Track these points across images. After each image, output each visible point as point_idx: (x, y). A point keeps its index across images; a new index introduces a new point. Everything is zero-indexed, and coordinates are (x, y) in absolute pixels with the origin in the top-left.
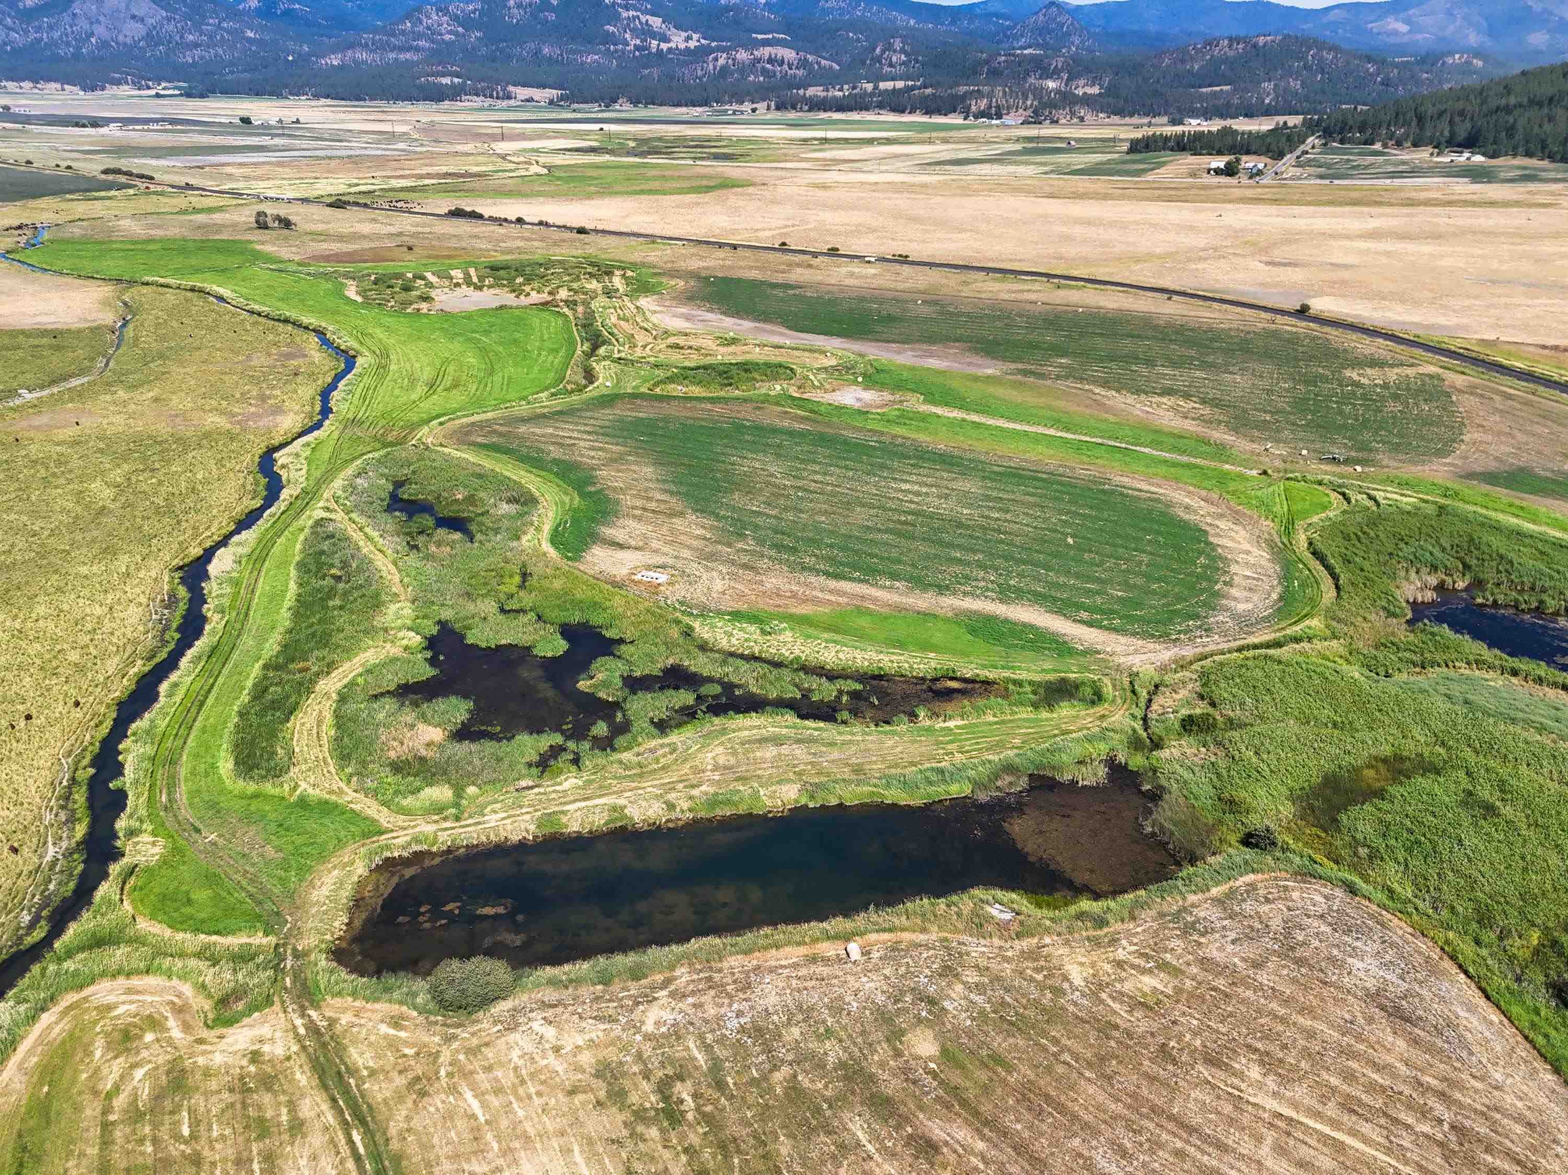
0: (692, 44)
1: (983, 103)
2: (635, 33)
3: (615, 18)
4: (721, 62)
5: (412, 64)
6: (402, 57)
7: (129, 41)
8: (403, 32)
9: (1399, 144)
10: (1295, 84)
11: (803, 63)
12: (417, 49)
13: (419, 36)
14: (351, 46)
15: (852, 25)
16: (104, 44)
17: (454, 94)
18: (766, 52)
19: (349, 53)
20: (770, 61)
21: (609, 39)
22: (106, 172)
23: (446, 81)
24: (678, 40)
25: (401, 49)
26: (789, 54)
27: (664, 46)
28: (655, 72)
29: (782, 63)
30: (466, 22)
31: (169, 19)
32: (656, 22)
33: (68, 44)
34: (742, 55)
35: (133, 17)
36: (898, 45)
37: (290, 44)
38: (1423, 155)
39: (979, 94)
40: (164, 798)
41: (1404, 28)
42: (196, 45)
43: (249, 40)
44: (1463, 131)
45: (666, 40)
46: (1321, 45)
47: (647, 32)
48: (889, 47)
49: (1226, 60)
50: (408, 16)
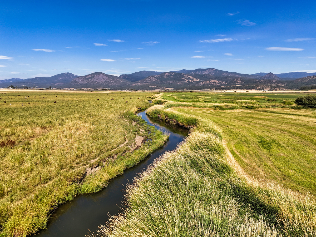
0: (198, 81)
2: (187, 79)
3: (184, 77)
4: (203, 83)
5: (148, 85)
7: (102, 82)
8: (146, 80)
11: (220, 83)
12: (148, 83)
13: (149, 81)
14: (137, 82)
15: (229, 77)
16: (98, 83)
17: (155, 89)
18: (212, 81)
19: (137, 84)
20: (213, 83)
21: (182, 80)
23: (154, 87)
24: (195, 80)
25: (146, 83)
26: (217, 81)
27: (192, 81)
28: (191, 85)
29: (215, 83)
30: (157, 78)
31: (108, 79)
32: (191, 77)
33: (92, 83)
34: (208, 82)
35: (103, 79)
36: (239, 79)
37: (127, 83)
39: (258, 86)
42: (112, 83)
43: (121, 82)
45: (193, 80)
47: (190, 79)
48: (237, 80)
49: (313, 80)
50: (147, 78)
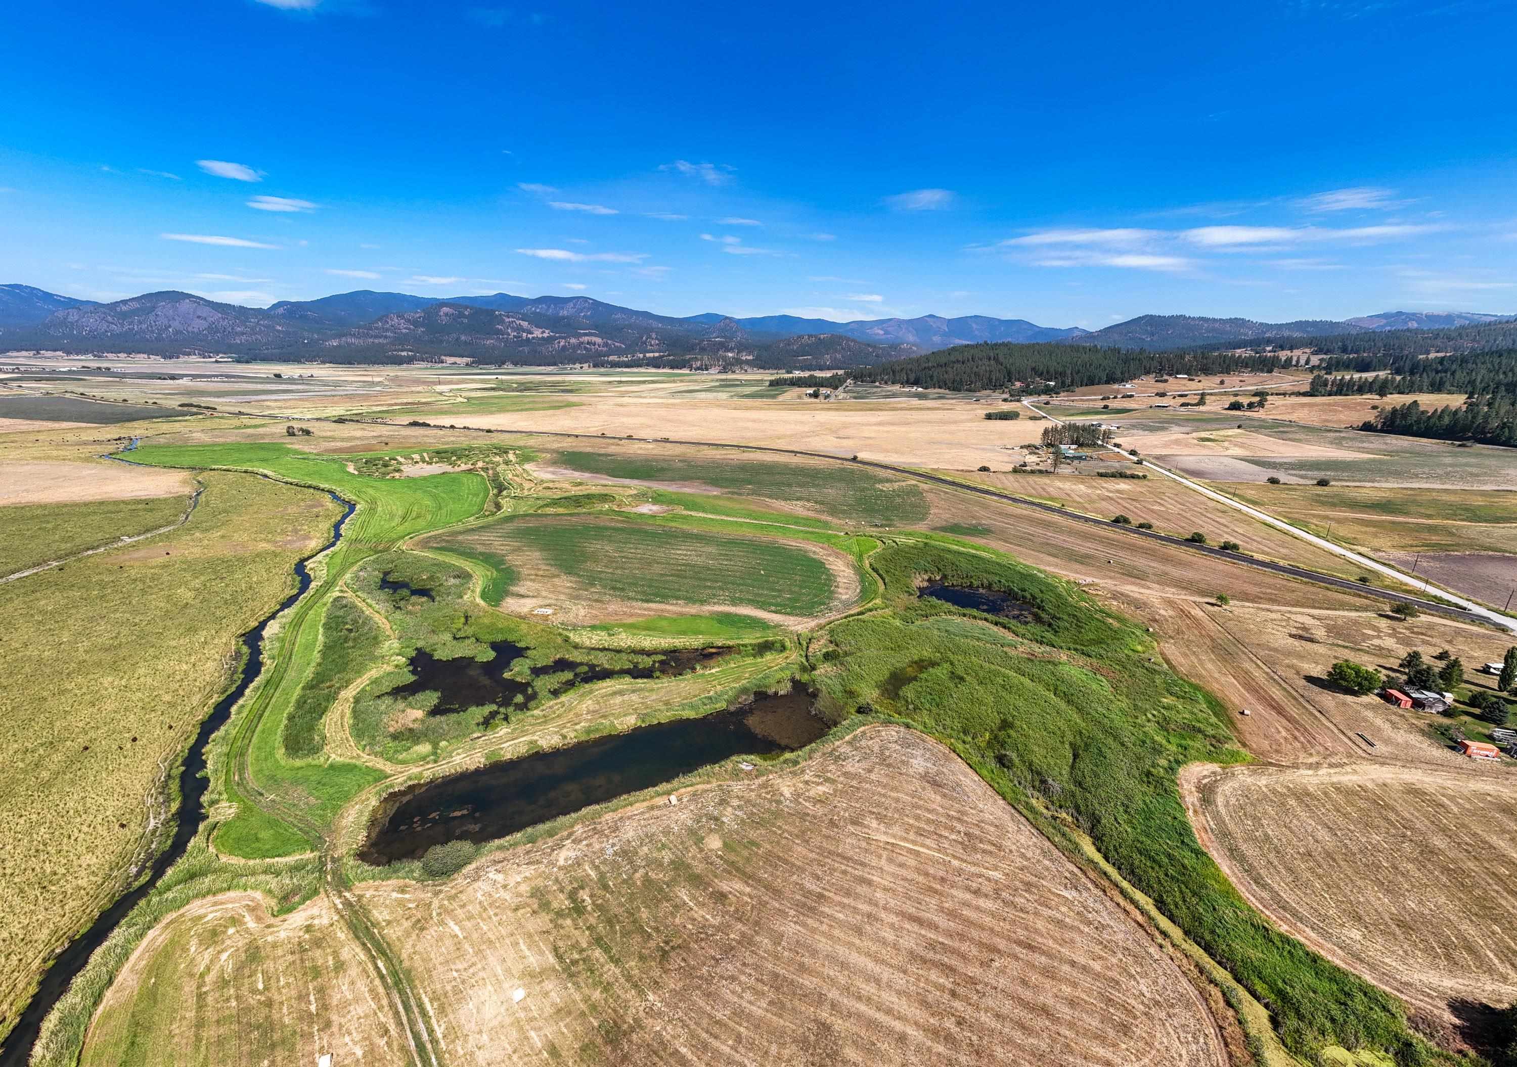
0: (545, 335)
1: (699, 364)
2: (514, 329)
3: (502, 322)
4: (562, 344)
5: (383, 345)
6: (376, 341)
7: (196, 330)
8: (377, 328)
9: (886, 383)
10: (839, 356)
11: (606, 345)
12: (386, 337)
13: (387, 330)
14: (345, 335)
15: (630, 326)
16: (177, 332)
17: (409, 361)
18: (586, 339)
19: (344, 339)
20: (588, 343)
21: (499, 332)
22: (180, 406)
23: (404, 354)
24: (538, 333)
25: (376, 337)
26: (598, 340)
27: (530, 336)
28: (526, 349)
29: (594, 344)
30: (416, 323)
31: (224, 319)
32: (525, 324)
33: (153, 332)
34: (573, 341)
35: (199, 317)
36: (654, 336)
37: (306, 334)
38: (896, 388)
39: (696, 359)
40: (236, 778)
41: (881, 332)
42: (243, 334)
43: (278, 331)
44: (912, 377)
45: (531, 333)
46: (848, 339)
47: (520, 329)
48: (649, 337)
49: (808, 345)
50: (380, 319)
